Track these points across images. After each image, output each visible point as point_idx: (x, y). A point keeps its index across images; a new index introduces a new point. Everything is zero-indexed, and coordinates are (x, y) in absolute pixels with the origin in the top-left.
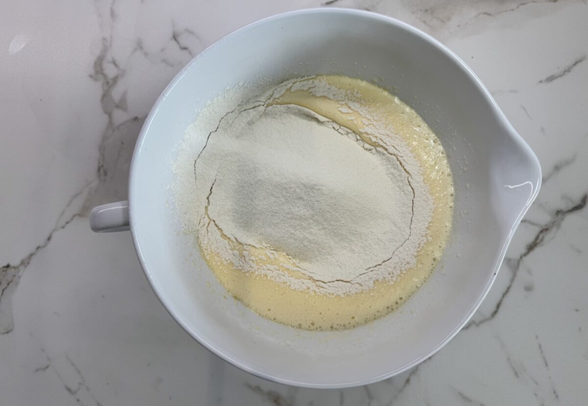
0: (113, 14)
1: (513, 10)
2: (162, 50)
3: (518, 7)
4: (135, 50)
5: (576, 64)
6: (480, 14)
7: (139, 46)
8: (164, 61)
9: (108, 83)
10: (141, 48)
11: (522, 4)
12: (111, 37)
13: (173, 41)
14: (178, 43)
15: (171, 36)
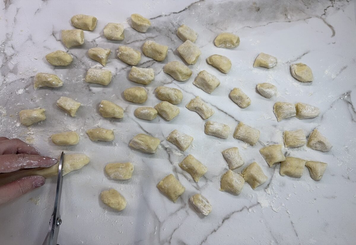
0: (15, 20)
1: (265, 26)
2: (45, 41)
3: (267, 24)
4: (27, 40)
5: (304, 54)
6: (244, 27)
7: (30, 38)
8: (45, 47)
9: (6, 58)
10: (31, 39)
11: (270, 23)
12: (12, 33)
13: (53, 36)
14: (55, 37)
15: (51, 33)
